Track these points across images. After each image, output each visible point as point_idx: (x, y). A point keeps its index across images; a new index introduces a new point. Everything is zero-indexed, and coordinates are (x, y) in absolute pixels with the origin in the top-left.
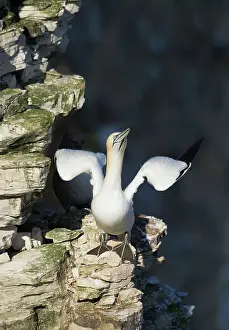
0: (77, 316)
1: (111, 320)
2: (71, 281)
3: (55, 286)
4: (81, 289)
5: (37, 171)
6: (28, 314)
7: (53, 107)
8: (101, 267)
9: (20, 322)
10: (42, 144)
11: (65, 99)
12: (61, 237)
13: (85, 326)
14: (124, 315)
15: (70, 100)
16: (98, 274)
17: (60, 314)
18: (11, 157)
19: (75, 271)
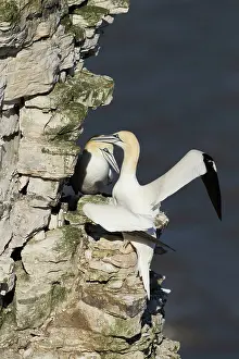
0: (86, 295)
1: (117, 303)
2: (83, 261)
3: (68, 264)
4: (93, 271)
5: (71, 159)
6: (49, 288)
7: (84, 100)
8: (113, 252)
9: (43, 296)
10: (76, 134)
11: (95, 95)
12: (78, 220)
13: (92, 304)
14: (129, 300)
15: (100, 97)
16: (110, 259)
17: (70, 291)
18: (57, 144)
19: (88, 254)
